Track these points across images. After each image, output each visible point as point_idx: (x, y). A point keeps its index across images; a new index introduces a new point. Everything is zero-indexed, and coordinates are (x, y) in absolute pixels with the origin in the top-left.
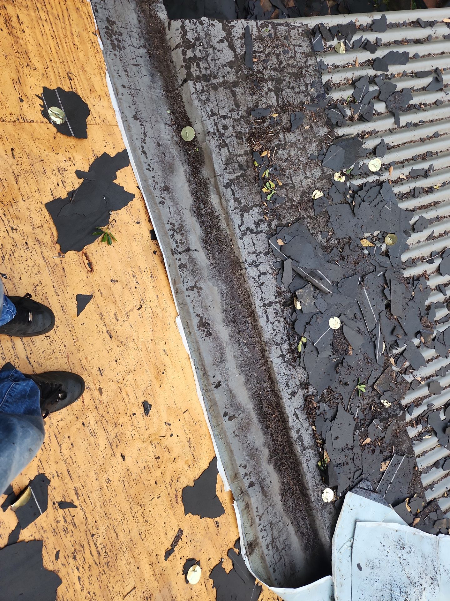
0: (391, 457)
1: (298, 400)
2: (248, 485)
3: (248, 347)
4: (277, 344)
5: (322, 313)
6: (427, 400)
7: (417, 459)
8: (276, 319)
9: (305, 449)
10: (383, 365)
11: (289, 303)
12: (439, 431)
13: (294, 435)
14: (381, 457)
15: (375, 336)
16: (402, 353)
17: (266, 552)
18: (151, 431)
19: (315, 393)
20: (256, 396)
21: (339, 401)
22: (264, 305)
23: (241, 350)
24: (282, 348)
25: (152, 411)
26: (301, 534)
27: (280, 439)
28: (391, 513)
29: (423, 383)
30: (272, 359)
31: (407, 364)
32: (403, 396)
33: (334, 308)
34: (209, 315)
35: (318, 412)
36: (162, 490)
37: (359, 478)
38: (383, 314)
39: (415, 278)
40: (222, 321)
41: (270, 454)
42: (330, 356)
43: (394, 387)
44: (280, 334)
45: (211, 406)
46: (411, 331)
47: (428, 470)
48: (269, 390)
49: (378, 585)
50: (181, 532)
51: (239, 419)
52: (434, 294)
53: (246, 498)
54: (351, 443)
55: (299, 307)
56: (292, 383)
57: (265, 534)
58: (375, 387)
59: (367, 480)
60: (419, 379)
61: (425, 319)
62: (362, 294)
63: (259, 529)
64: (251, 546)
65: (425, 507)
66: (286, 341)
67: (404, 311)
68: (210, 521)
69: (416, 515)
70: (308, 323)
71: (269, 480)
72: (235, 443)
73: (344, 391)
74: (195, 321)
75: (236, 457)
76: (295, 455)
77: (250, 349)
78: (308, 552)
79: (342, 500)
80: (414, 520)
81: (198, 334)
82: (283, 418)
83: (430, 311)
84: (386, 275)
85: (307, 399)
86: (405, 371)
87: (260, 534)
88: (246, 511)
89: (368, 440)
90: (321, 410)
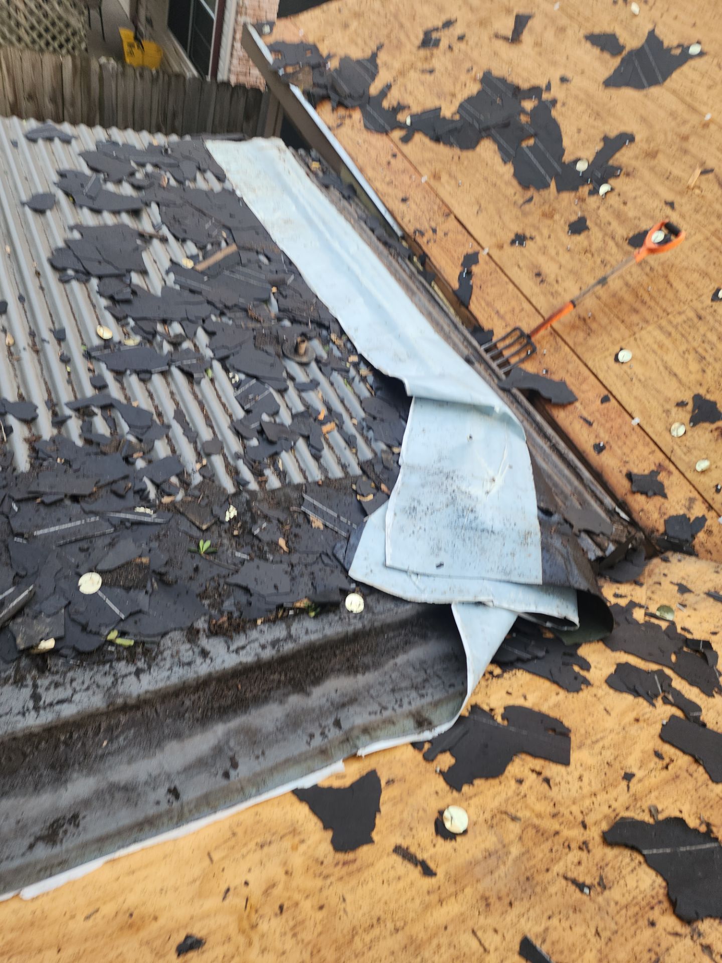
0: (305, 514)
1: (216, 646)
2: (337, 730)
3: (117, 737)
4: (114, 684)
5: (70, 603)
6: (230, 459)
7: (310, 480)
8: (68, 686)
9: (290, 636)
10: (170, 515)
11: (41, 662)
12: (272, 450)
13: (268, 654)
14: (305, 526)
15: (123, 521)
16: (157, 486)
17: (428, 699)
18: (233, 930)
19: (207, 617)
20: (204, 720)
21: (222, 582)
22: (37, 708)
23: (120, 750)
24: (123, 673)
25: (198, 931)
26: (407, 644)
27: (276, 677)
28: (373, 520)
29: (205, 462)
30: (142, 691)
31: (174, 480)
32: (222, 490)
33: (63, 584)
34: (35, 822)
35: (236, 614)
36: (332, 894)
37: (332, 557)
38: (87, 507)
39: (34, 455)
40: (56, 791)
41: (298, 693)
42: (147, 592)
43: (206, 501)
44: (99, 678)
45: (208, 804)
46: (124, 469)
47: (323, 469)
48: (196, 696)
49: (459, 543)
50: (398, 850)
51: (237, 748)
52: (68, 431)
53: (356, 732)
54: (285, 566)
55: (49, 644)
56: (186, 656)
57: (405, 701)
58: (204, 527)
59: (334, 548)
60: (198, 466)
61: (104, 448)
62: (46, 536)
63: (399, 710)
64: (422, 723)
65: (368, 477)
66: (111, 667)
67: (88, 477)
68: (386, 796)
69: (378, 488)
70: (84, 628)
71: (333, 695)
72: (276, 755)
73: (207, 573)
74: (42, 852)
75: (296, 753)
76: (299, 651)
77: (122, 732)
78: (429, 634)
79: (360, 584)
80: (383, 492)
81: (69, 843)
82: (242, 672)
83: (94, 439)
84: (18, 496)
85: (215, 631)
86: (185, 484)
87: (406, 708)
88: (373, 734)
89: (282, 542)
90: (233, 609)
